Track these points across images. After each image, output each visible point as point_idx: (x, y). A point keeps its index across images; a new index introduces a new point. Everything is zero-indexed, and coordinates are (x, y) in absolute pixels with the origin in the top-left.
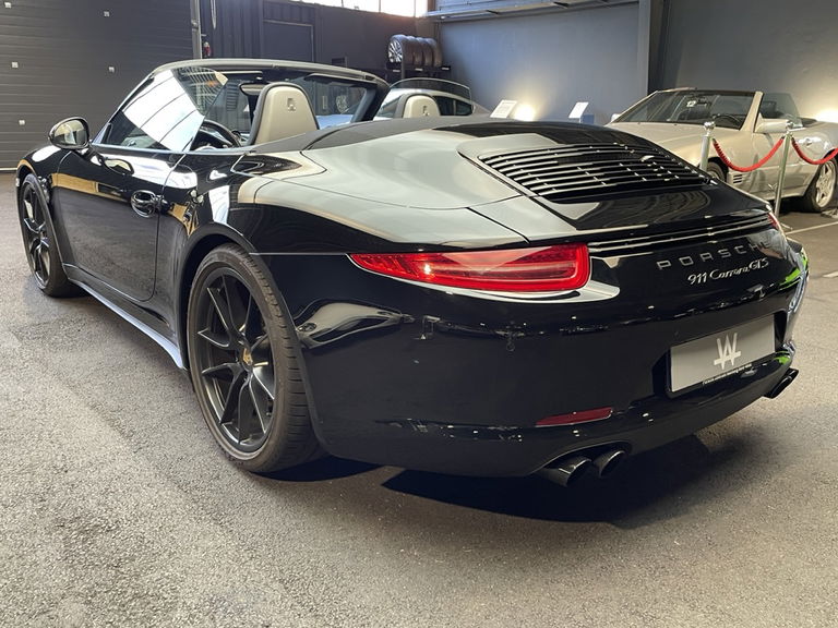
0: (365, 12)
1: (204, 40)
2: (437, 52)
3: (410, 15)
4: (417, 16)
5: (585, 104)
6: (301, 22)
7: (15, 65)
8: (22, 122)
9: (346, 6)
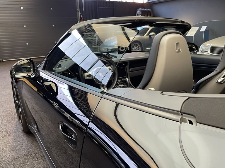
0: (129, 2)
1: (81, 15)
2: (152, 13)
3: (142, 2)
4: (145, 2)
5: (206, 27)
6: (109, 7)
7: (25, 26)
8: (27, 44)
9: (123, 1)
